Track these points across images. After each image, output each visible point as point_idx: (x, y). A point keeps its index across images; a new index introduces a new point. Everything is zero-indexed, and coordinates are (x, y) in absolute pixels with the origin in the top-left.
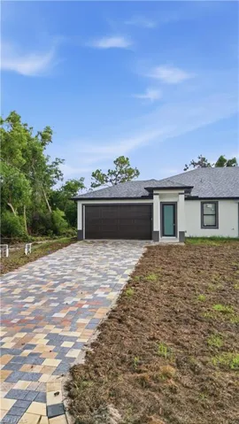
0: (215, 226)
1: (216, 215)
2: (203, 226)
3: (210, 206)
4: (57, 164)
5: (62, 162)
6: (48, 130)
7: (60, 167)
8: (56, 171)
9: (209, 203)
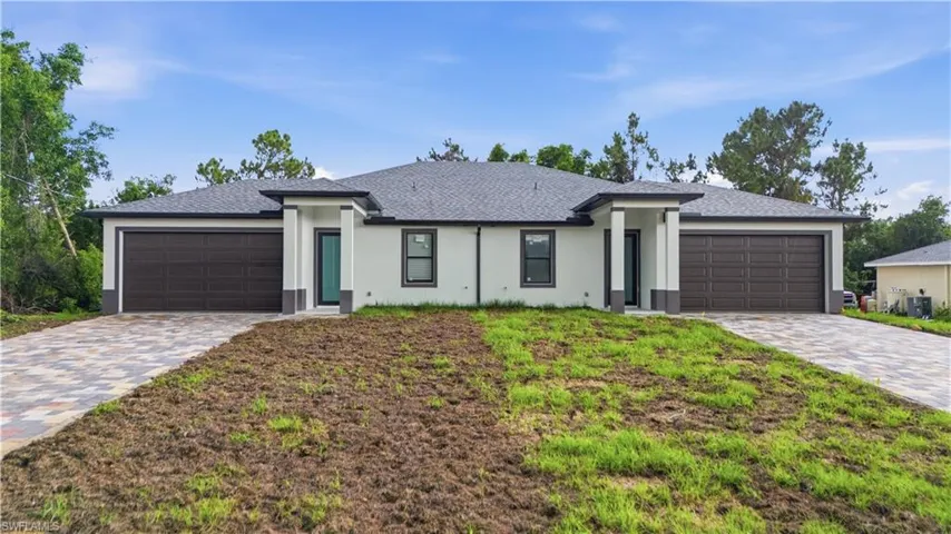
0: (432, 281)
1: (433, 258)
2: (407, 282)
3: (421, 238)
4: (91, 136)
5: (106, 132)
6: (71, 54)
7: (101, 145)
8: (91, 153)
9: (420, 232)
